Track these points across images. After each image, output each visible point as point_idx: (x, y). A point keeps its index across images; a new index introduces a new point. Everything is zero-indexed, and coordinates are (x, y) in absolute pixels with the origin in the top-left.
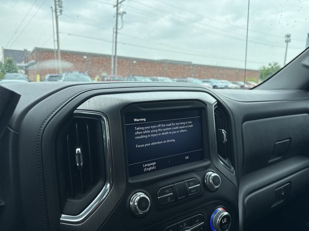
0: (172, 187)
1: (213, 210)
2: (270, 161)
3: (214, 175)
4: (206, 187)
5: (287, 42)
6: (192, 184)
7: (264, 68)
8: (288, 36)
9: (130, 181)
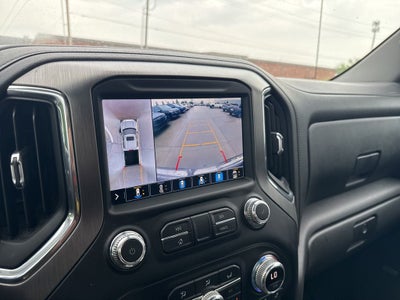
0: (186, 221)
1: (257, 259)
2: (348, 185)
3: (258, 202)
4: (245, 221)
5: (374, 31)
6: (221, 216)
7: (343, 66)
8: (377, 24)
9: (112, 212)
